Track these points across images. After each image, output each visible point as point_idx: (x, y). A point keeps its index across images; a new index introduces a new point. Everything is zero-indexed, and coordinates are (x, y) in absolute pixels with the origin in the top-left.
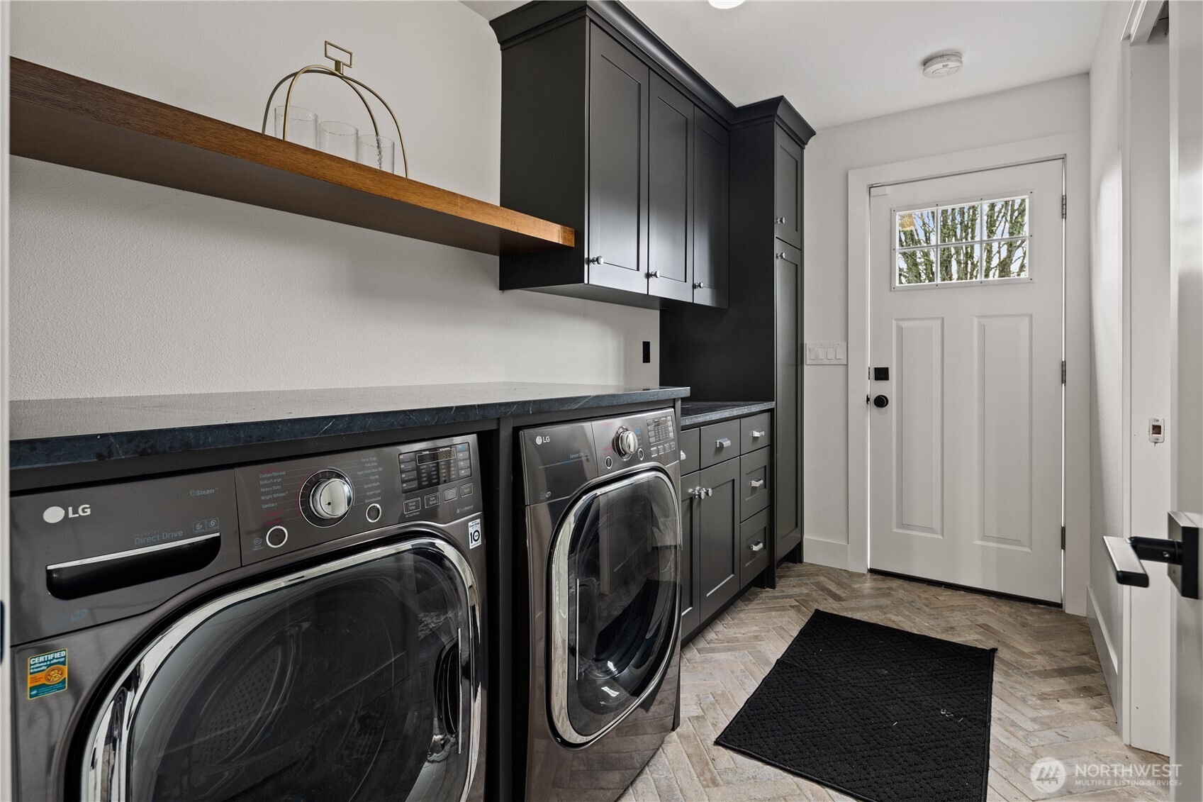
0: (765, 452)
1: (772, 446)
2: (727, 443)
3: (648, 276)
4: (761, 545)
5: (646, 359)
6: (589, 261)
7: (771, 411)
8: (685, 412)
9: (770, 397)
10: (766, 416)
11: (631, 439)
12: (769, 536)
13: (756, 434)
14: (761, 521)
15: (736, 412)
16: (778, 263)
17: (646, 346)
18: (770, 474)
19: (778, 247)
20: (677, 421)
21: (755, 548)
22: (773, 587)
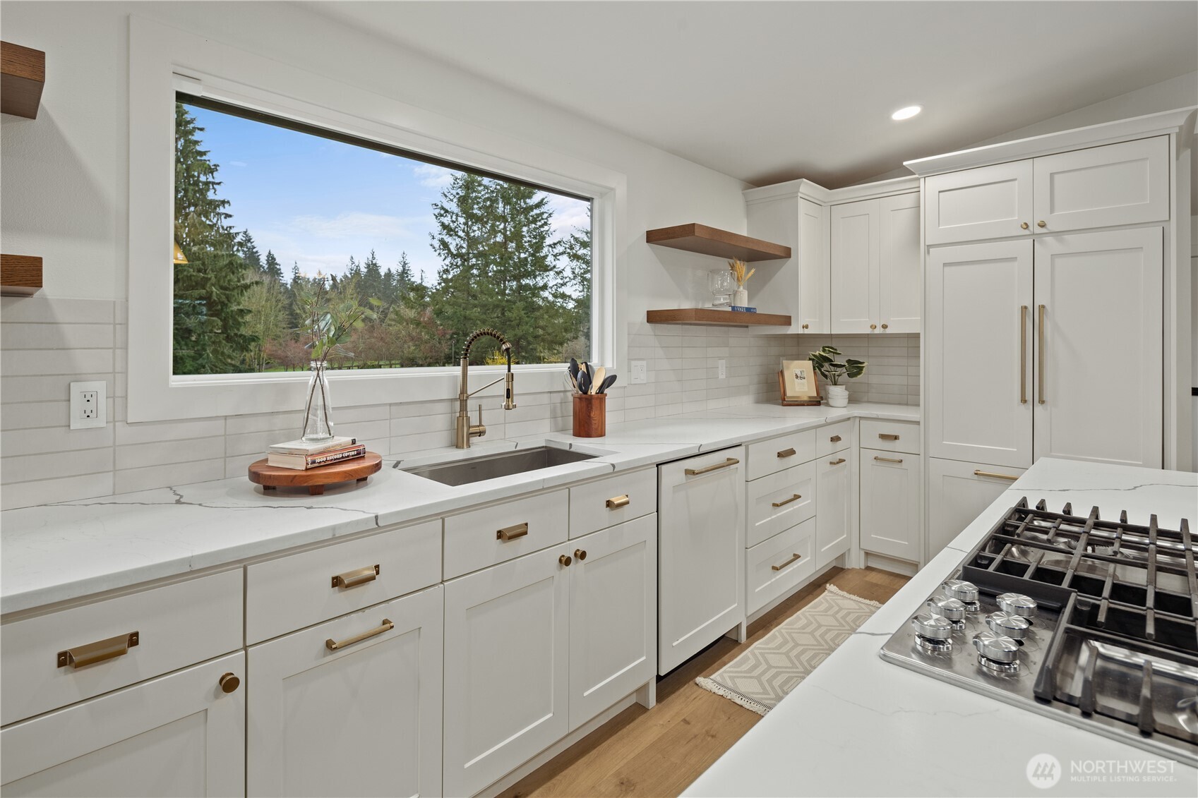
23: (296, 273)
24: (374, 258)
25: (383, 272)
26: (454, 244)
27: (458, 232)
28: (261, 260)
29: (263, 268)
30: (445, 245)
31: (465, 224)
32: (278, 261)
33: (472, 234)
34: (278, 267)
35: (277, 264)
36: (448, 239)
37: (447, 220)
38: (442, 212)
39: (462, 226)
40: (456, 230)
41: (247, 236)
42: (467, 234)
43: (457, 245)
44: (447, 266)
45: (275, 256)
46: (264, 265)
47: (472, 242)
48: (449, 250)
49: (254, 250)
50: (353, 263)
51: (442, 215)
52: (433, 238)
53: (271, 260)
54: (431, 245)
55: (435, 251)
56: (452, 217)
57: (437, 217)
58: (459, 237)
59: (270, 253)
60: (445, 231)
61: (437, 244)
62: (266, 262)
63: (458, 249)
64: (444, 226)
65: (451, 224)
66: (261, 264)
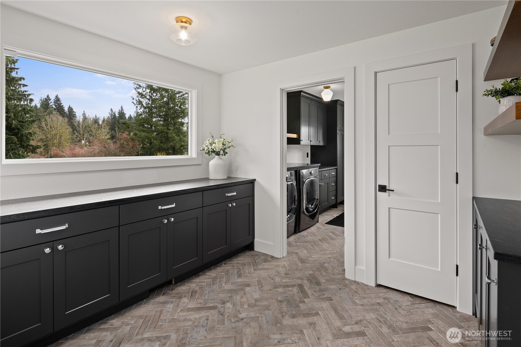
0: (335, 177)
1: (337, 176)
2: (327, 175)
3: (311, 141)
4: (334, 198)
5: (308, 157)
6: (301, 140)
7: (336, 169)
8: (319, 168)
9: (336, 166)
10: (335, 169)
11: (313, 172)
12: (336, 196)
13: (333, 173)
14: (334, 193)
15: (328, 169)
16: (338, 136)
17: (308, 153)
18: (336, 183)
19: (338, 132)
20: (318, 170)
21: (332, 198)
22: (337, 208)
23: (84, 116)
24: (122, 110)
25: (127, 116)
26: (145, 102)
27: (146, 96)
28: (65, 110)
29: (66, 114)
30: (140, 103)
31: (150, 92)
32: (74, 110)
33: (153, 98)
34: (74, 113)
35: (74, 112)
36: (141, 100)
37: (140, 90)
38: (138, 86)
39: (148, 93)
40: (146, 95)
41: (57, 98)
42: (151, 97)
43: (146, 103)
44: (141, 112)
45: (73, 108)
46: (67, 112)
47: (154, 101)
48: (142, 105)
49: (61, 105)
50: (112, 112)
51: (138, 88)
52: (133, 99)
53: (70, 109)
54: (133, 102)
55: (135, 105)
56: (143, 89)
57: (135, 89)
58: (147, 99)
59: (70, 106)
60: (140, 96)
61: (135, 102)
62: (67, 111)
63: (147, 105)
64: (139, 93)
65: (143, 93)
66: (65, 111)
